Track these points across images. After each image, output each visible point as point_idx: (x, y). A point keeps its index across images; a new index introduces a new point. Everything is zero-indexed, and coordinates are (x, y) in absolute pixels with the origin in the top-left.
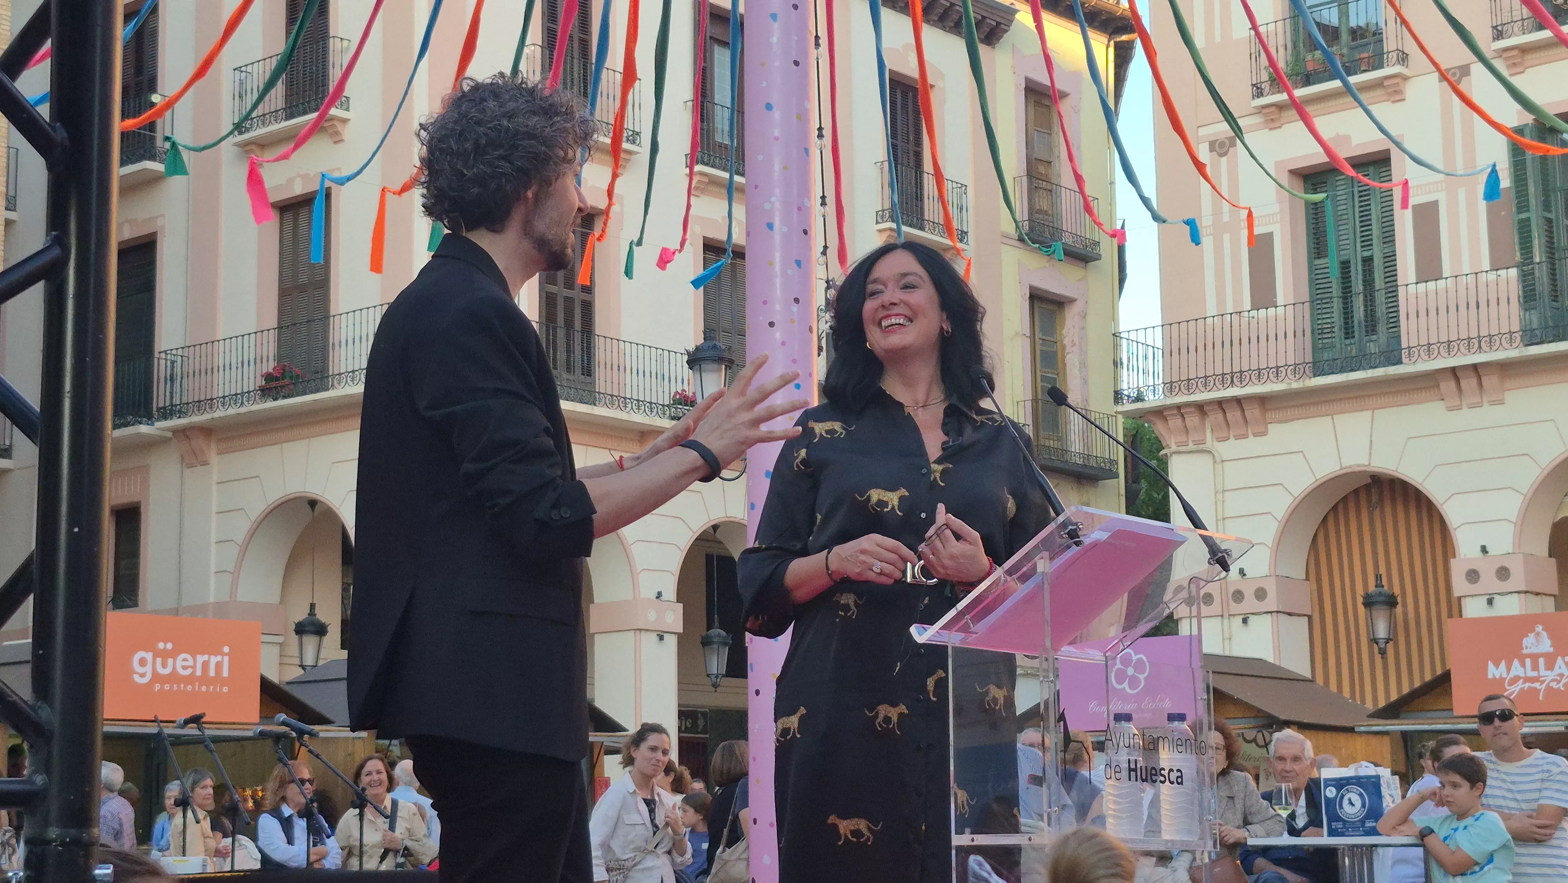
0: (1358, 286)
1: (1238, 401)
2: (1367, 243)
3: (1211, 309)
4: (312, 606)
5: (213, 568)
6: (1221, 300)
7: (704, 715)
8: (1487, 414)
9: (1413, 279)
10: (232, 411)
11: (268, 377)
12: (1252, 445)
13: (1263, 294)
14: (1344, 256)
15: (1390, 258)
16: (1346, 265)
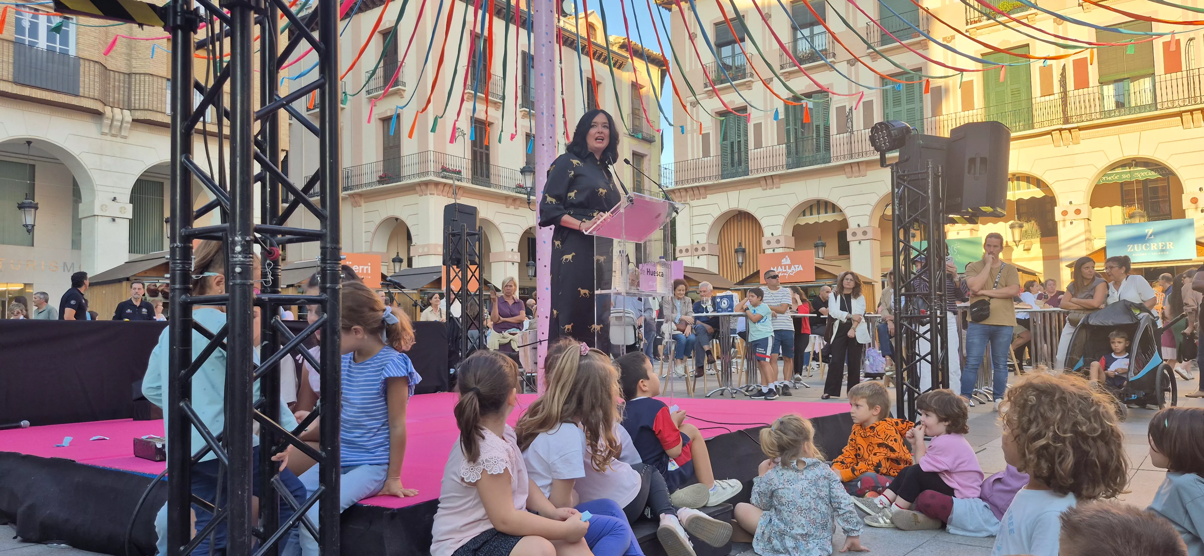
0: (736, 150)
1: (698, 187)
2: (739, 136)
3: (690, 158)
4: (398, 253)
5: (364, 240)
6: (693, 155)
7: (527, 289)
8: (775, 191)
9: (753, 148)
10: (369, 188)
11: (380, 177)
12: (702, 201)
13: (706, 152)
14: (732, 140)
15: (746, 141)
16: (732, 143)
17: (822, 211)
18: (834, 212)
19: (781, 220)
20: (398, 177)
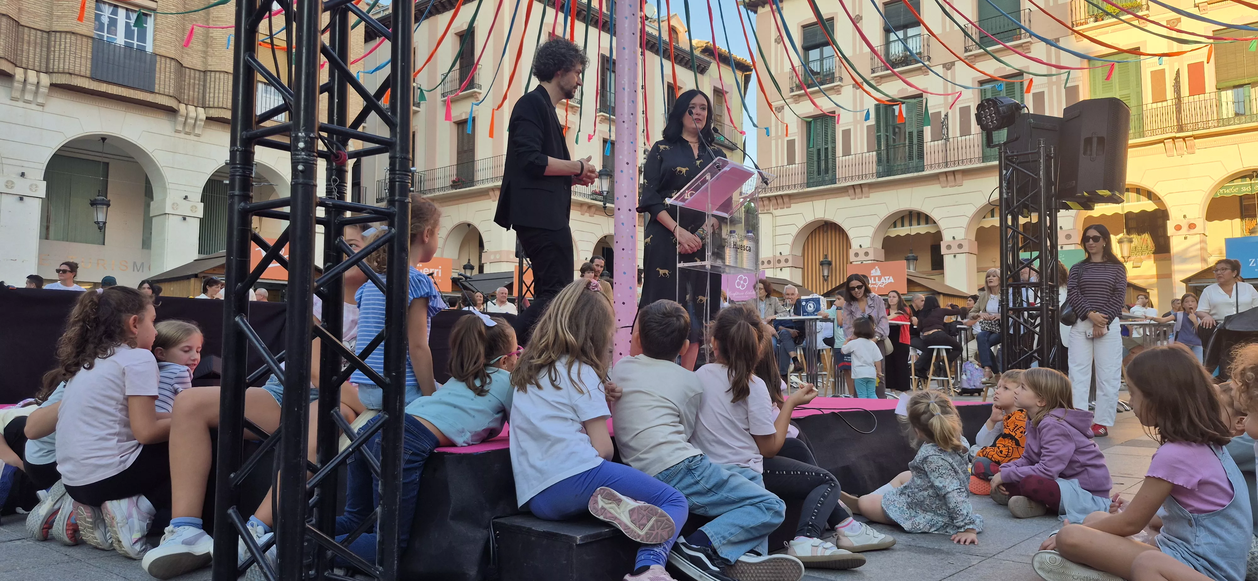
0: (823, 157)
1: (782, 196)
2: (826, 143)
4: (469, 260)
6: (777, 162)
8: (864, 201)
9: (841, 155)
10: (441, 193)
11: (454, 182)
12: (786, 211)
13: (791, 160)
14: (819, 147)
15: (834, 148)
16: (819, 150)
17: (914, 222)
18: (927, 223)
19: (870, 231)
20: (472, 182)
